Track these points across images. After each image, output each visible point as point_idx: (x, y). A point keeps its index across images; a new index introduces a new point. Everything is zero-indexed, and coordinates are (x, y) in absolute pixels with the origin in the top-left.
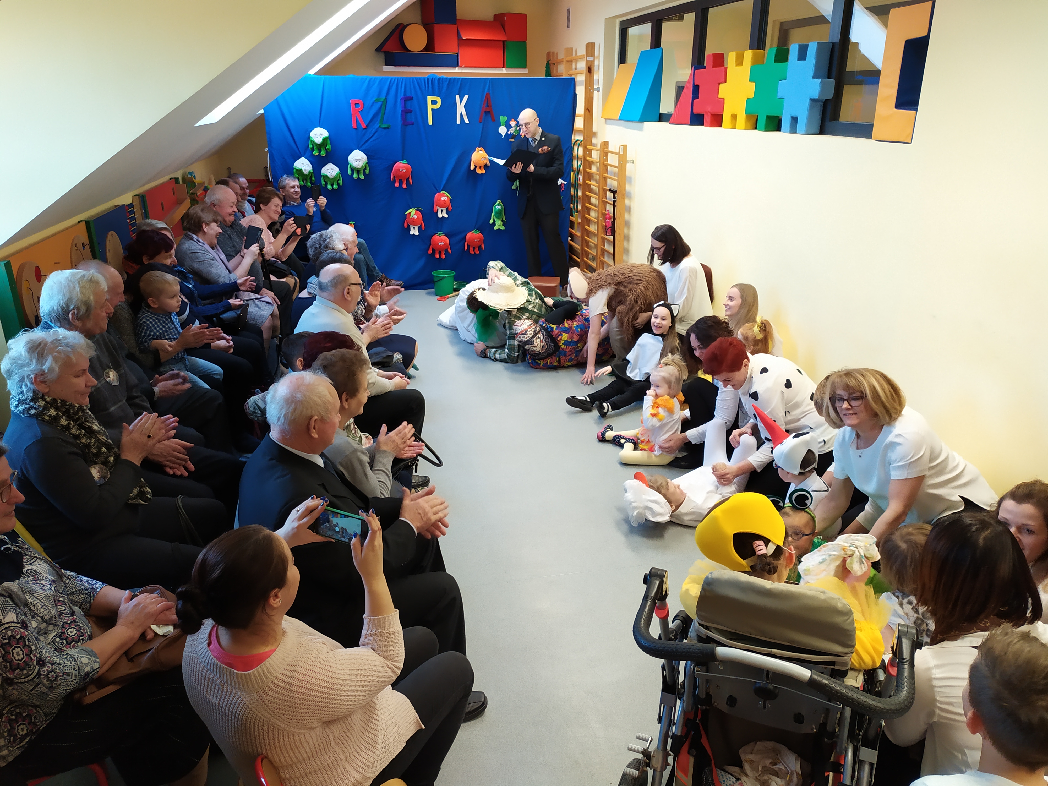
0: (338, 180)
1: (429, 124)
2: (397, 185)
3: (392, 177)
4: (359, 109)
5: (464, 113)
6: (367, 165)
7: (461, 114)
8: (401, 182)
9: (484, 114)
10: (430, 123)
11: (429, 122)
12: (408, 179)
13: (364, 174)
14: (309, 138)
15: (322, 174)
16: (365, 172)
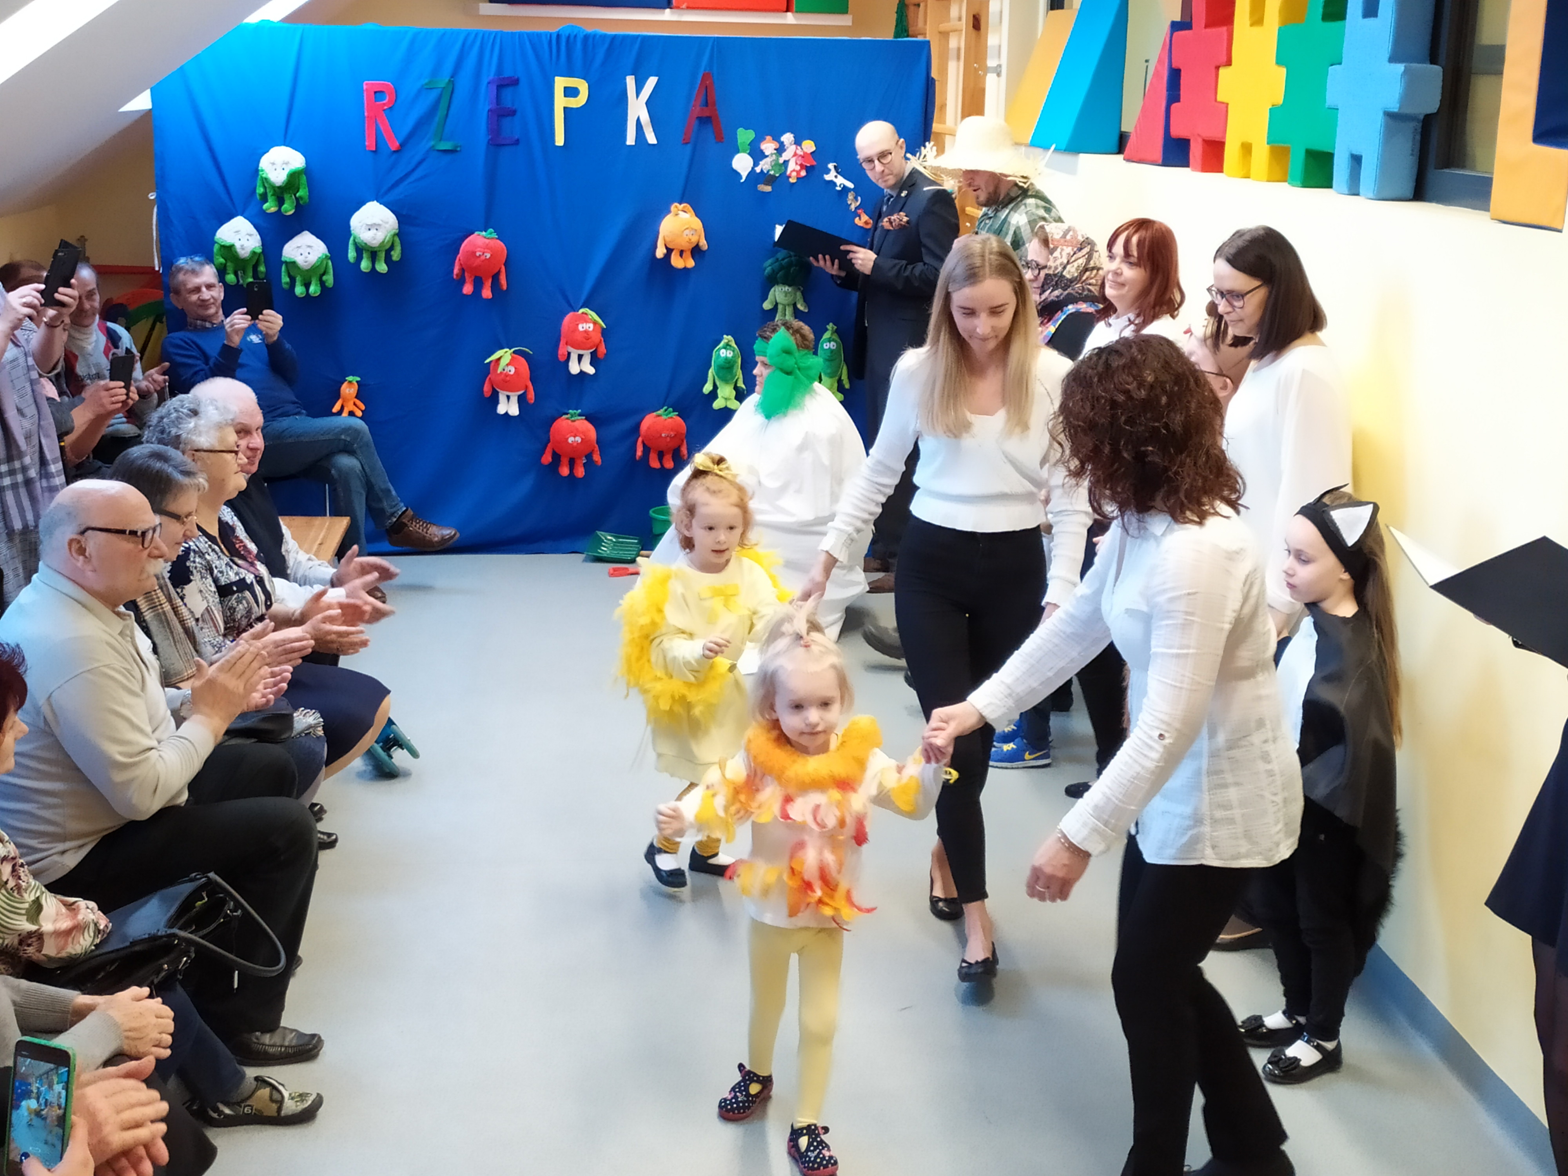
0: (324, 274)
1: (557, 144)
2: (468, 289)
3: (456, 271)
4: (384, 104)
5: (645, 118)
6: (397, 239)
7: (638, 120)
8: (478, 283)
9: (696, 122)
10: (560, 141)
11: (557, 139)
12: (496, 278)
13: (388, 260)
14: (257, 171)
15: (283, 259)
16: (391, 256)
